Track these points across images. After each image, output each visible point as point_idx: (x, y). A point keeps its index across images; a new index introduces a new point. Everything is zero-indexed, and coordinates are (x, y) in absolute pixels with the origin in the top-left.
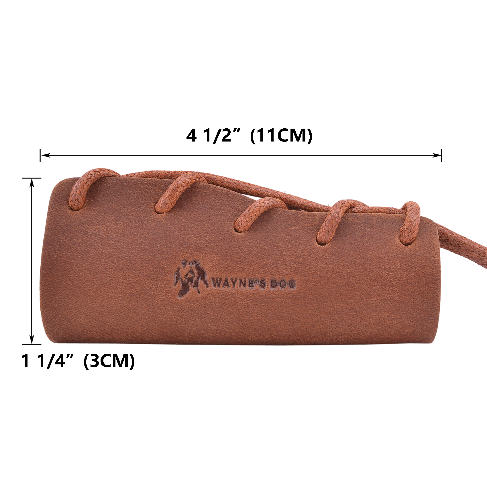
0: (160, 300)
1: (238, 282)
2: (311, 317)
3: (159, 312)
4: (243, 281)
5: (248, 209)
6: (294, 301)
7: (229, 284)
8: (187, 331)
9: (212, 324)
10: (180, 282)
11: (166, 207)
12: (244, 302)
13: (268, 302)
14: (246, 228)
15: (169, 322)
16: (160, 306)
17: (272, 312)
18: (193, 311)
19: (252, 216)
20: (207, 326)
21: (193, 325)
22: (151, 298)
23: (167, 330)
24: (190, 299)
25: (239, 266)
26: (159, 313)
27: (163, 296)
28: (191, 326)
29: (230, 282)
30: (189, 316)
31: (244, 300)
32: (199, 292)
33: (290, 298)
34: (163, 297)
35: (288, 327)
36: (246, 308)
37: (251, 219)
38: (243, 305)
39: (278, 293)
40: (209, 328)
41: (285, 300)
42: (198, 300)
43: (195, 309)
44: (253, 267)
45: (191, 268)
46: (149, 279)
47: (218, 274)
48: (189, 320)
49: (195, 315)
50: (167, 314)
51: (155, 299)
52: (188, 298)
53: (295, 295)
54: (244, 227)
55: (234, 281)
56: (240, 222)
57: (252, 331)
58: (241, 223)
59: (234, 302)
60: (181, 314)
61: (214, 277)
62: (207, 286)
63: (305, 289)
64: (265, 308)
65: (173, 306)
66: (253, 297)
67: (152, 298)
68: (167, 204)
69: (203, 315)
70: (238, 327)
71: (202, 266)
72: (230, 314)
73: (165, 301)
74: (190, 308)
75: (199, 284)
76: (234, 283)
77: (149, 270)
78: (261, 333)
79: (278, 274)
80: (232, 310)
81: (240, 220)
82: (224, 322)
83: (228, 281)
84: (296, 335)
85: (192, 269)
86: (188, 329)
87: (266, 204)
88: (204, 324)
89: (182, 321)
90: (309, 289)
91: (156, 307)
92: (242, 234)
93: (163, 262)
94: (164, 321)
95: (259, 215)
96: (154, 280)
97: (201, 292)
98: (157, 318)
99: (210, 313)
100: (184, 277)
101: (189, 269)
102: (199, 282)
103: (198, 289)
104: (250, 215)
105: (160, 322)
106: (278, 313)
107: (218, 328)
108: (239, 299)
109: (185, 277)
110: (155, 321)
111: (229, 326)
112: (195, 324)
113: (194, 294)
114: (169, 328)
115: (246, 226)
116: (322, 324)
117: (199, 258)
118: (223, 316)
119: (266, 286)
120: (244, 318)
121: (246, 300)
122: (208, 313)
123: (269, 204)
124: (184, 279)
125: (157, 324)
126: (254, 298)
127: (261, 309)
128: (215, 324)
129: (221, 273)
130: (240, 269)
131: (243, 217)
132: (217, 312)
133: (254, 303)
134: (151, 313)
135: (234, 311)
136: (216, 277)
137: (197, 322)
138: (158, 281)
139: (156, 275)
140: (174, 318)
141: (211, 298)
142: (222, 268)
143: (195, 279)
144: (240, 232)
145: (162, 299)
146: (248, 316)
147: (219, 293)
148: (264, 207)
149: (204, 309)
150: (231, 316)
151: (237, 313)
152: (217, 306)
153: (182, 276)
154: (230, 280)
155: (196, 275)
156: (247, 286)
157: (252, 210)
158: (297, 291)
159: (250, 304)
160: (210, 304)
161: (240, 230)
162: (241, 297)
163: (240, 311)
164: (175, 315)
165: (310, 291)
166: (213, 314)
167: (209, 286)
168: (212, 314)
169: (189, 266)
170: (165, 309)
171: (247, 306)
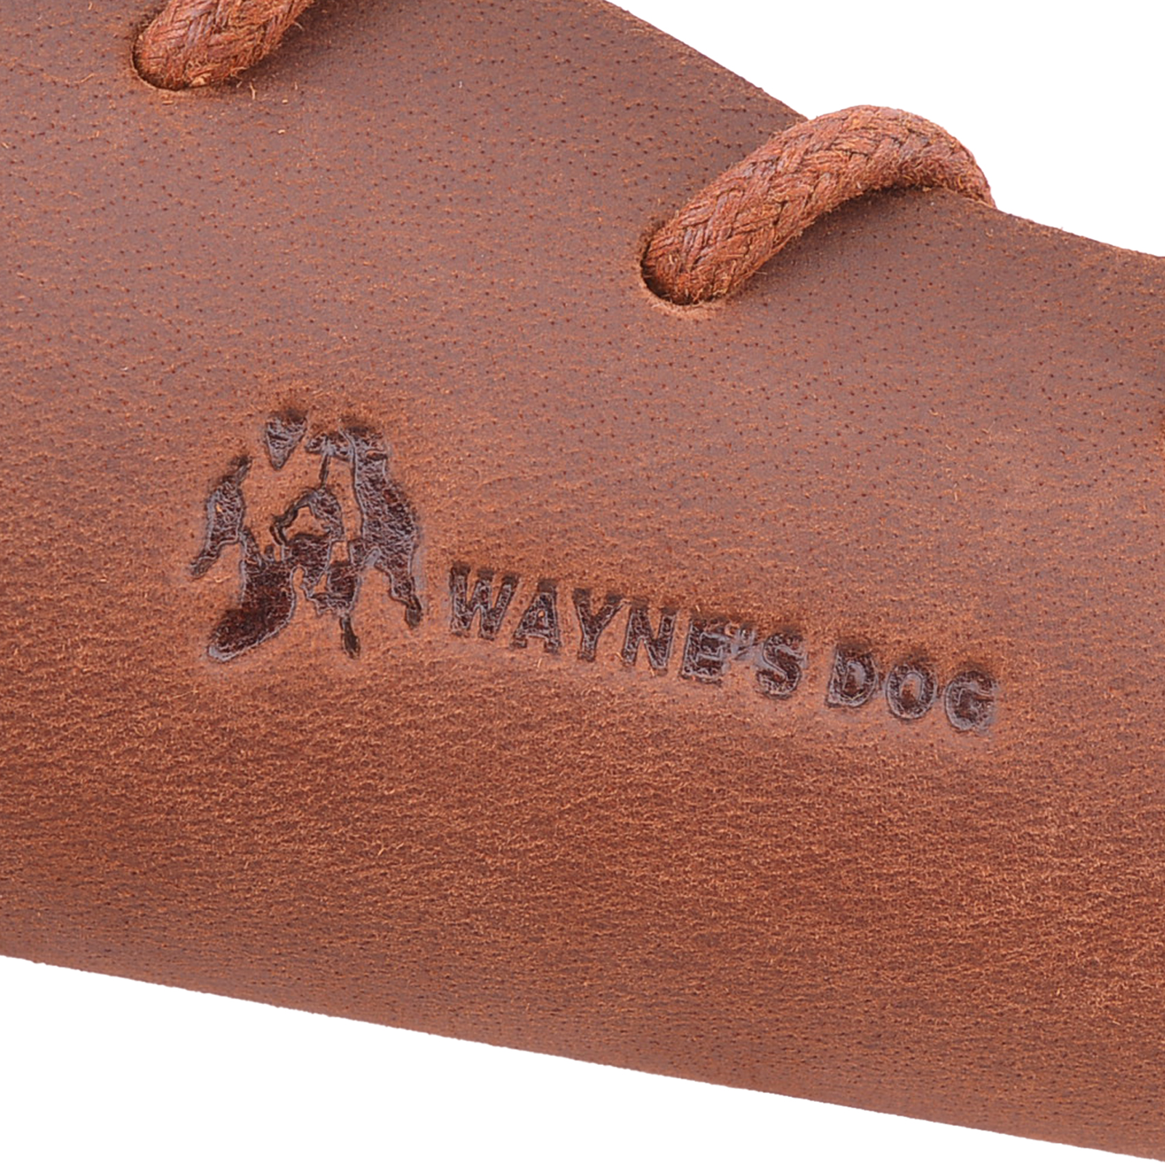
0: (82, 650)
1: (619, 624)
2: (1051, 939)
3: (65, 728)
4: (655, 622)
5: (764, 153)
6: (966, 814)
7: (562, 627)
8: (226, 888)
9: (399, 871)
10: (234, 554)
11: (209, 47)
12: (642, 760)
13: (797, 789)
14: (725, 277)
15: (120, 812)
16: (76, 693)
17: (813, 858)
18: (290, 766)
19: (783, 203)
20: (361, 875)
21: (271, 857)
22: (23, 628)
23: (91, 859)
24: (285, 682)
25: (641, 520)
26: (65, 738)
27: (113, 627)
28: (258, 863)
29: (567, 611)
30: (256, 793)
31: (640, 749)
32: (351, 642)
33: (940, 787)
34: (106, 633)
35: (890, 973)
36: (644, 800)
37: (775, 223)
38: (631, 784)
39: (870, 744)
40: (373, 892)
41: (908, 795)
42: (340, 697)
43: (307, 750)
44: (737, 545)
45: (324, 472)
46: (32, 498)
47: (499, 546)
48: (252, 818)
49: (298, 795)
50: (117, 756)
51: (54, 642)
52: (273, 671)
53: (979, 771)
54: (719, 267)
55: (595, 609)
56: (695, 225)
57: (646, 962)
58: (699, 240)
59: (576, 748)
60: (212, 768)
61: (467, 559)
62: (414, 614)
63: (1054, 745)
64: (769, 826)
65: (165, 705)
66: (703, 739)
67: (33, 629)
68: (219, 31)
69: (353, 799)
70: (565, 921)
71: (398, 478)
72: (530, 822)
73: (119, 664)
74: (274, 741)
75: (362, 590)
76: (593, 624)
77: (38, 437)
78: (700, 987)
79: (894, 621)
80: (552, 800)
81: (700, 215)
82: (483, 871)
83: (558, 608)
84: (918, 1042)
85: (329, 481)
86: (236, 876)
87: (886, 145)
88: (347, 862)
89: (205, 815)
90: (1077, 753)
91: (52, 690)
92: (692, 313)
93: (144, 403)
94: (86, 797)
95: (828, 209)
96: (65, 510)
97: (364, 647)
98: (46, 770)
99: (399, 796)
100: (268, 524)
101: (305, 482)
102: (361, 576)
103: (348, 624)
104: (776, 196)
105: (60, 799)
106: (843, 873)
107: (433, 909)
108: (610, 739)
109: (271, 529)
110: (27, 783)
111: (505, 900)
112: (284, 852)
113: (317, 652)
114: (109, 847)
115: (728, 262)
116: (1113, 998)
117: (391, 417)
118: (480, 828)
119: (805, 688)
120: (617, 869)
121: (658, 753)
122: (392, 797)
123: (901, 144)
124: (267, 539)
125: (35, 808)
126: (710, 750)
127: (740, 827)
128: (415, 872)
129: (523, 545)
130: (651, 542)
131: (721, 200)
132: (450, 800)
133: (704, 777)
134: (12, 726)
135: (561, 813)
136: (478, 567)
137: (302, 840)
138: (89, 521)
139: (82, 482)
140: (160, 785)
141: (423, 699)
142: (529, 508)
143: (339, 551)
144: (678, 302)
145: (99, 644)
146: (643, 860)
147: (486, 674)
148: (868, 156)
149: (366, 764)
150: (534, 838)
151: (581, 831)
152: (461, 755)
153: (258, 516)
154: (571, 603)
155: (348, 524)
156: (675, 660)
157: (787, 163)
158: (998, 754)
159: (676, 783)
160: (412, 733)
161: (681, 284)
162: (624, 724)
163: (598, 817)
164: (168, 770)
165: (1080, 762)
166: (423, 804)
167: (425, 619)
168: (414, 805)
169: (313, 457)
170: (106, 720)
171: (652, 792)
